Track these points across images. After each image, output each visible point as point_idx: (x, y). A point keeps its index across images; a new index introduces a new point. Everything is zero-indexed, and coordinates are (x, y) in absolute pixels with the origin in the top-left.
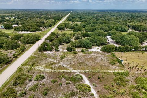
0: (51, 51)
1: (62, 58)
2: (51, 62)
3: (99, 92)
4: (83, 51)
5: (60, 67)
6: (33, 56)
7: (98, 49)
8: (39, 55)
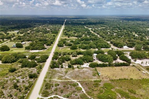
0: (58, 68)
1: (66, 72)
2: (60, 75)
3: (86, 90)
4: (78, 67)
5: (66, 79)
6: (48, 72)
7: (87, 65)
8: (52, 71)
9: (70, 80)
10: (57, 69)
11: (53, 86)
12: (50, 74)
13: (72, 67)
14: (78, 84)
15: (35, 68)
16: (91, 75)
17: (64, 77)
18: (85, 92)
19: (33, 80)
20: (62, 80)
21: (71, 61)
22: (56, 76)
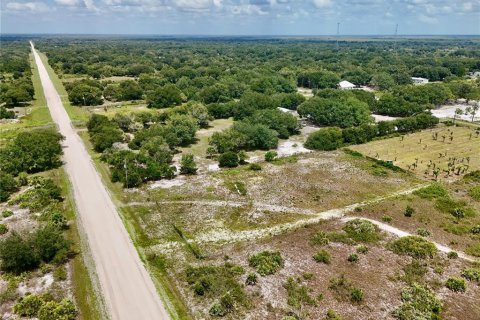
6: (129, 208)
7: (295, 146)
8: (148, 200)
9: (300, 216)
10: (167, 184)
11: (252, 280)
12: (156, 217)
13: (242, 163)
14: (376, 226)
15: (11, 204)
16: (366, 177)
17: (257, 212)
18: (461, 255)
19: (49, 279)
20: (263, 227)
21: (216, 136)
22: (207, 218)
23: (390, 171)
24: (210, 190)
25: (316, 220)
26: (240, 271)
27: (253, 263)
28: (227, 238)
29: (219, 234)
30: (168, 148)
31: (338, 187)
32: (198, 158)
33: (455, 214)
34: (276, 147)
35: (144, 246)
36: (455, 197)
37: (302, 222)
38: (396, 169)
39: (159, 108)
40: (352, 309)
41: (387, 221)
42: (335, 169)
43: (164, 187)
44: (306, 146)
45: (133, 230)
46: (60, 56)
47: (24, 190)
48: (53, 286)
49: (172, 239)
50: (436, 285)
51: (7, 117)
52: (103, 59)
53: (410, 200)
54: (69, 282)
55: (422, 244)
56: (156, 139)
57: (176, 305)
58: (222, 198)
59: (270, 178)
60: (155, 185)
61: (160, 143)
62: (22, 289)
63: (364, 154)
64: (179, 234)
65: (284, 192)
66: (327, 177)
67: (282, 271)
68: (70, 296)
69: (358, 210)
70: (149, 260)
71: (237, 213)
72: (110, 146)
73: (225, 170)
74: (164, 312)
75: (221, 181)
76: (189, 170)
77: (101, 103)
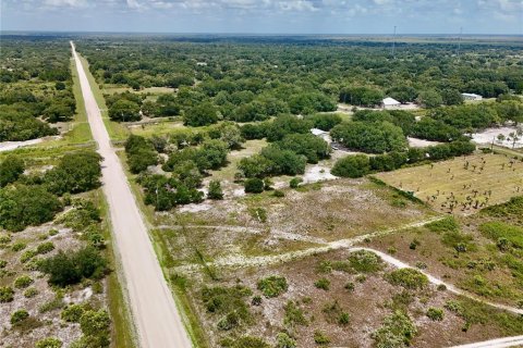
2: (240, 234)
4: (293, 185)
6: (158, 231)
7: (322, 172)
8: (176, 224)
9: (312, 245)
10: (194, 208)
11: (257, 301)
12: (181, 240)
13: (267, 188)
14: (379, 258)
15: (57, 223)
16: (384, 207)
17: (273, 239)
18: (450, 287)
19: (89, 292)
20: (276, 253)
21: (245, 161)
22: (227, 243)
23: (410, 202)
24: (233, 215)
25: (325, 249)
26: (249, 292)
27: (260, 286)
28: (242, 263)
29: (235, 259)
30: (198, 173)
31: (354, 217)
32: (227, 182)
33: (457, 249)
34: (302, 173)
35: (168, 267)
36: (464, 232)
37: (312, 250)
38: (415, 200)
39: (195, 126)
40: (338, 329)
41: (391, 253)
42: (356, 198)
43: (192, 211)
44: (333, 172)
45: (160, 252)
46: (101, 63)
47: (68, 210)
48: (92, 298)
49: (194, 262)
50: (418, 313)
51: (51, 134)
52: (143, 67)
53: (419, 233)
54: (105, 295)
55: (416, 276)
56: (187, 162)
57: (191, 319)
58: (242, 225)
59: (290, 205)
60: (184, 209)
61: (191, 167)
62: (67, 299)
63: (389, 182)
64: (199, 257)
65: (302, 220)
66: (345, 206)
67: (285, 295)
68: (105, 307)
69: (367, 241)
70: (172, 279)
71: (255, 239)
72: (145, 169)
73: (250, 196)
74: (181, 323)
75: (244, 207)
76: (215, 196)
77: (139, 119)
